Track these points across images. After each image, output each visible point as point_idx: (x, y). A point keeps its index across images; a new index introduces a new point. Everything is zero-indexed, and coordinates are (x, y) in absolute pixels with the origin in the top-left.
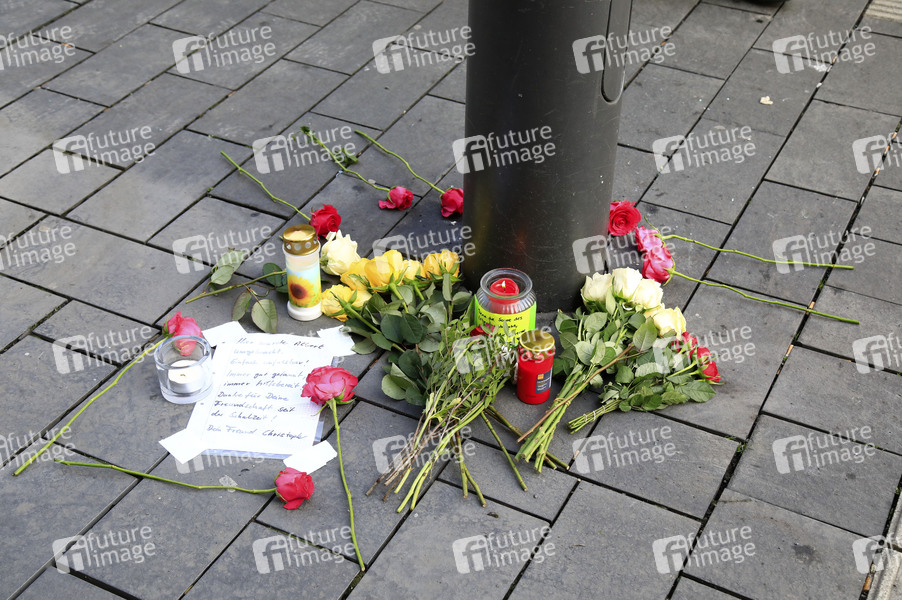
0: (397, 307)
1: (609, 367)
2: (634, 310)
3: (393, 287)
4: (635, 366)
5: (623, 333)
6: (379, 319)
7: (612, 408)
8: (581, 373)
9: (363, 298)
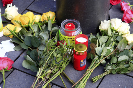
0: (31, 33)
1: (108, 57)
2: (118, 34)
3: (30, 25)
4: (118, 56)
5: (114, 43)
6: (24, 37)
7: (109, 72)
8: (97, 59)
9: (19, 29)
